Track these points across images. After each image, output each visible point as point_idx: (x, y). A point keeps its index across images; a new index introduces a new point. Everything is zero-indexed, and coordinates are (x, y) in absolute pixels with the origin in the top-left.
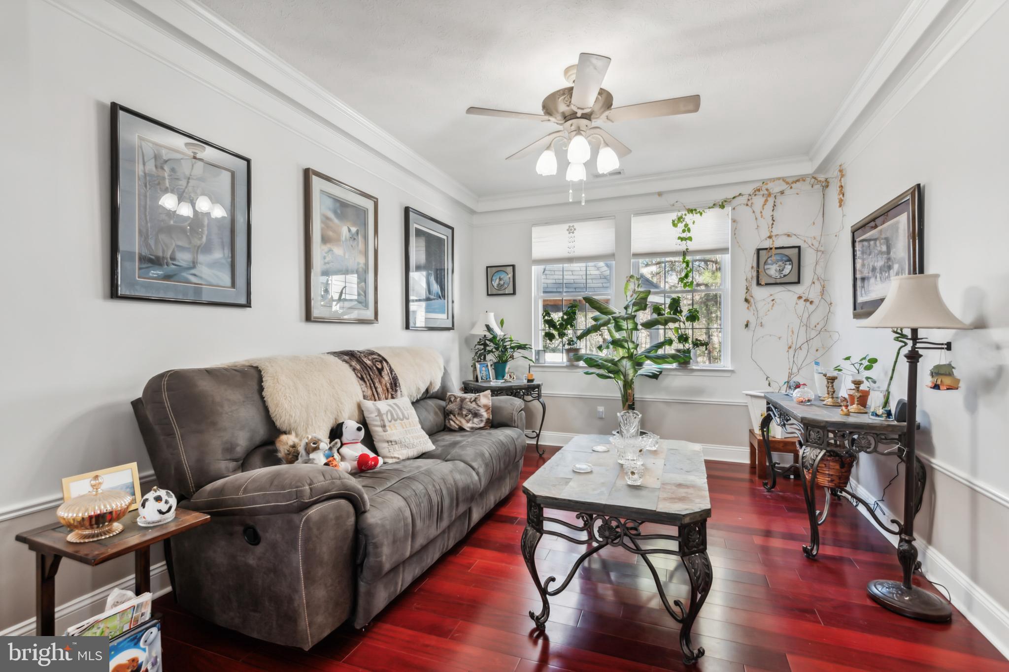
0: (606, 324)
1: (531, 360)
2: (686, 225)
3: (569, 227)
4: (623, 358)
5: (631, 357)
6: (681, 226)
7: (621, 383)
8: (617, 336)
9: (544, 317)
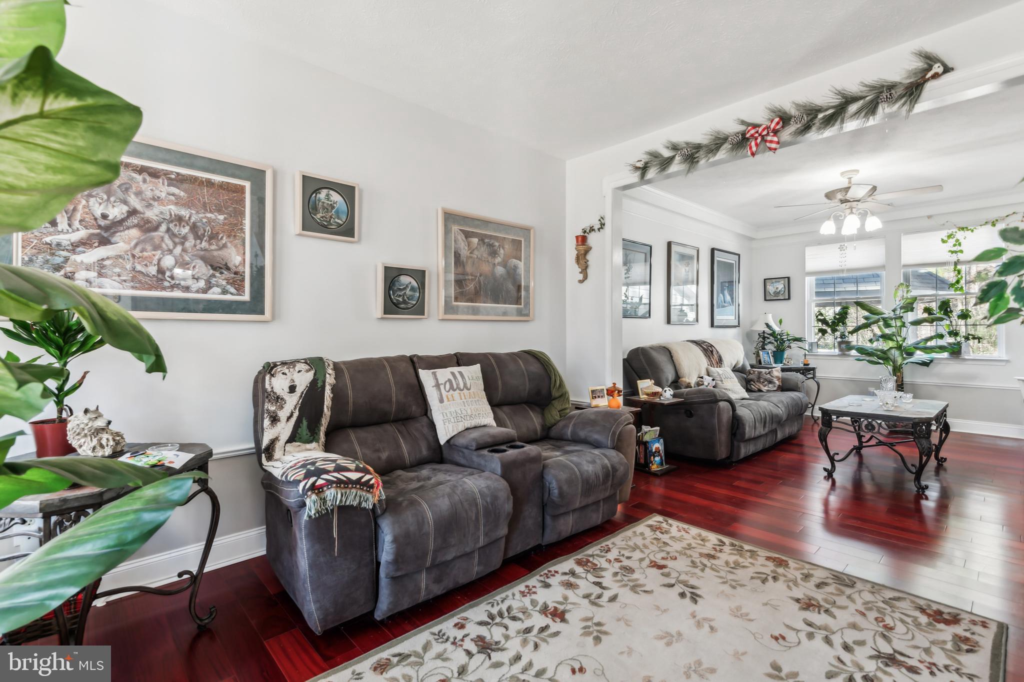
0: (876, 322)
1: (805, 350)
2: (957, 240)
3: (841, 245)
4: (891, 348)
5: (899, 347)
6: (952, 241)
7: (890, 368)
8: (887, 331)
9: (817, 317)
